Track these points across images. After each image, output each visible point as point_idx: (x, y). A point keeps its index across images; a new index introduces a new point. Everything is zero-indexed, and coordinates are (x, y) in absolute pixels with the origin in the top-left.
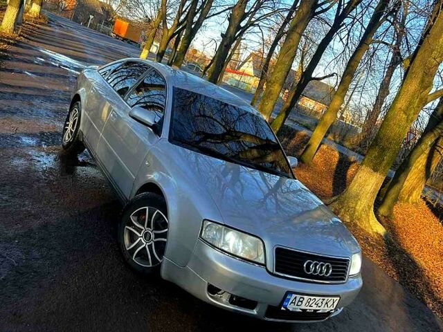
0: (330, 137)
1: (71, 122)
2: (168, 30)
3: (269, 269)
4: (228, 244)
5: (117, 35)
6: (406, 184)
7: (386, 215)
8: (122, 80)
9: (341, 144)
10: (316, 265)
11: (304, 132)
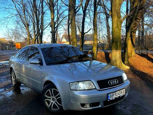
0: (99, 49)
1: (13, 78)
2: (33, 39)
3: (98, 89)
4: (81, 88)
5: (18, 49)
6: (129, 51)
7: (127, 63)
8: (25, 57)
9: (103, 49)
10: (112, 81)
11: (90, 51)
